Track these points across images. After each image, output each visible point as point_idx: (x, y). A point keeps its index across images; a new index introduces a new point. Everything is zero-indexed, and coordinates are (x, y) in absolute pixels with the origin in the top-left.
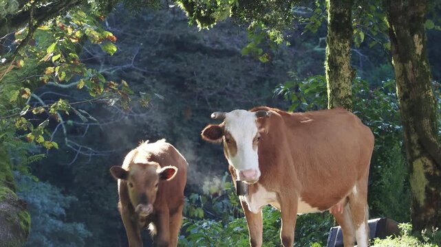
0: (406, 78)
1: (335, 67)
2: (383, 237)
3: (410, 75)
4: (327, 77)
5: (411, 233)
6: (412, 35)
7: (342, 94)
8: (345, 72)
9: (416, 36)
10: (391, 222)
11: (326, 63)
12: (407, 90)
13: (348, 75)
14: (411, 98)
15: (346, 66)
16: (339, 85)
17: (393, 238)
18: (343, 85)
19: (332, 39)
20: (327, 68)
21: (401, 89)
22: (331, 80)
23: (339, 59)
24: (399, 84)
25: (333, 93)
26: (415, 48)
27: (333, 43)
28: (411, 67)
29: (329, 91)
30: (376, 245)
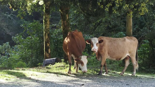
0: (64, 25)
1: (46, 21)
2: (57, 62)
3: (65, 24)
4: (44, 24)
5: (64, 62)
6: (66, 14)
7: (47, 28)
8: (48, 22)
9: (67, 15)
10: (59, 59)
11: (44, 20)
12: (64, 27)
13: (49, 23)
14: (65, 29)
15: (48, 21)
16: (47, 26)
17: (60, 63)
18: (48, 25)
19: (45, 15)
20: (44, 21)
21: (63, 27)
22: (45, 24)
23: (47, 19)
24: (62, 26)
25: (45, 27)
26: (67, 18)
27: (45, 16)
28: (66, 22)
29: (44, 27)
30: (56, 64)
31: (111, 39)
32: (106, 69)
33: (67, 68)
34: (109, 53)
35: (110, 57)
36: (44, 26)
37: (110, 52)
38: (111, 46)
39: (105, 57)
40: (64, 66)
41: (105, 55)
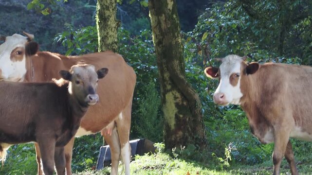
0: (160, 27)
1: (104, 19)
2: (142, 154)
3: (163, 26)
4: (98, 27)
5: (164, 151)
7: (110, 41)
8: (112, 23)
10: (148, 142)
11: (97, 16)
12: (161, 37)
13: (114, 25)
14: (164, 44)
15: (113, 18)
16: (107, 33)
17: (150, 155)
18: (111, 33)
20: (98, 20)
21: (156, 36)
22: (100, 29)
23: (107, 13)
24: (155, 32)
25: (103, 39)
26: (167, 4)
28: (164, 19)
29: (99, 39)
30: (137, 161)
31: (305, 70)
32: (294, 171)
33: (170, 171)
34: (296, 118)
35: (303, 130)
36: (98, 34)
37: (302, 112)
38: (304, 93)
39: (285, 129)
40: (163, 166)
41: (283, 124)
